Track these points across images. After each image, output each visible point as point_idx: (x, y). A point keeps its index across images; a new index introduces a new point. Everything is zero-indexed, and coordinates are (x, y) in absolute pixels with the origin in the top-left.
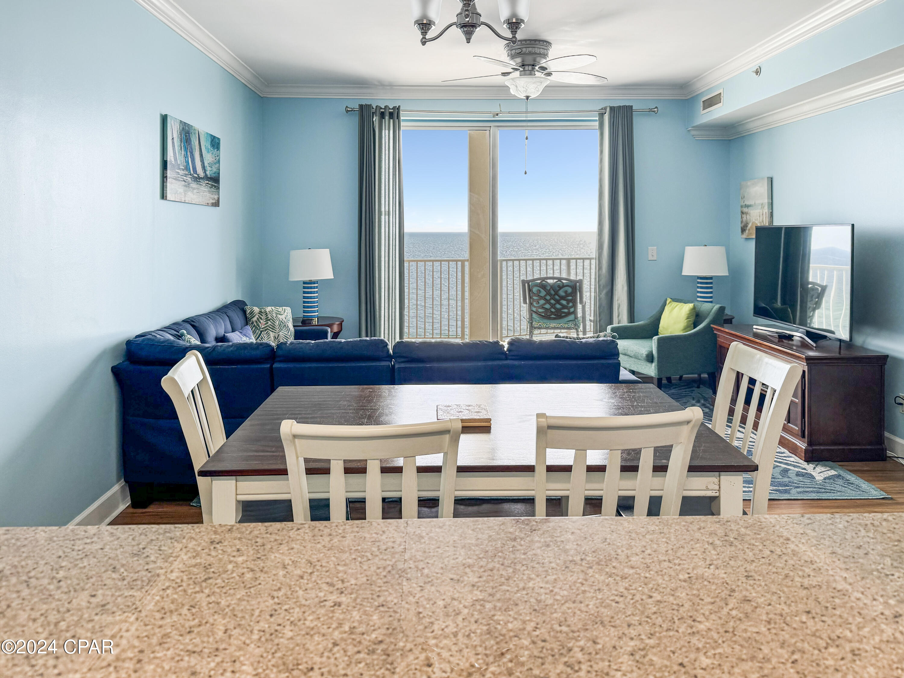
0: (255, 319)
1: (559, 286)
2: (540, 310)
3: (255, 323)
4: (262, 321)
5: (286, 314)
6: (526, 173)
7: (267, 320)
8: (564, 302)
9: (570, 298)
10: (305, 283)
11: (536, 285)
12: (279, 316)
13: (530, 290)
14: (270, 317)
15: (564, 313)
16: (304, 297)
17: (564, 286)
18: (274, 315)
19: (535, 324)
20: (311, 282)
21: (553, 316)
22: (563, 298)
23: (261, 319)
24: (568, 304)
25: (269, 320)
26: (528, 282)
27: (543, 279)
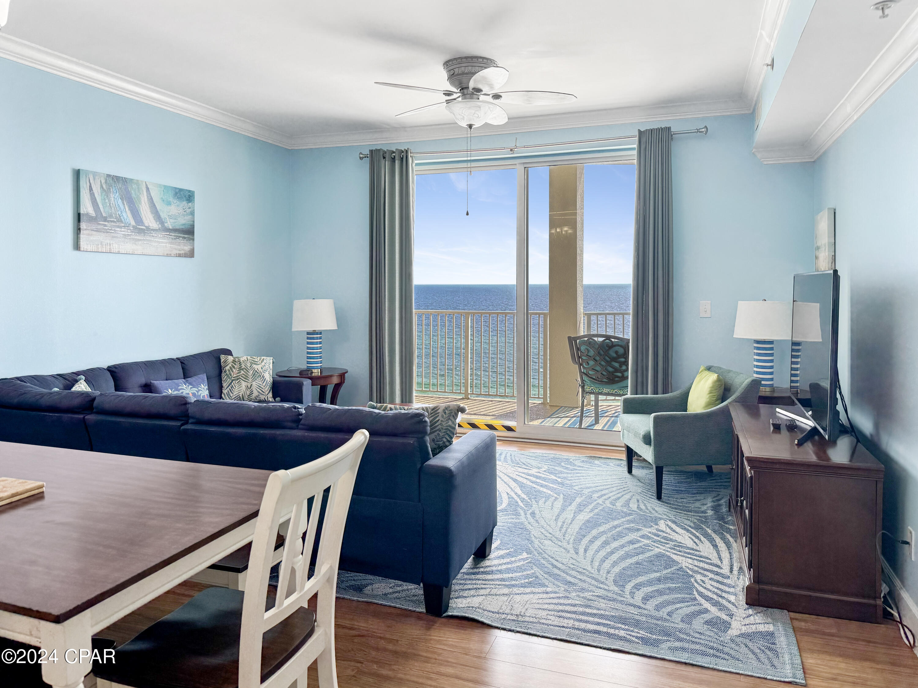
0: (228, 368)
1: (607, 346)
2: (590, 372)
3: (227, 372)
4: (234, 370)
5: (263, 364)
6: (467, 214)
7: (240, 369)
8: (616, 365)
9: (623, 360)
10: (308, 333)
11: (584, 343)
12: (254, 366)
13: (578, 349)
14: (243, 367)
15: (618, 377)
16: (308, 348)
17: (613, 345)
18: (249, 365)
19: (587, 389)
20: (314, 332)
21: (605, 380)
22: (614, 359)
23: (234, 367)
24: (621, 366)
25: (243, 369)
26: (575, 339)
27: (591, 336)
